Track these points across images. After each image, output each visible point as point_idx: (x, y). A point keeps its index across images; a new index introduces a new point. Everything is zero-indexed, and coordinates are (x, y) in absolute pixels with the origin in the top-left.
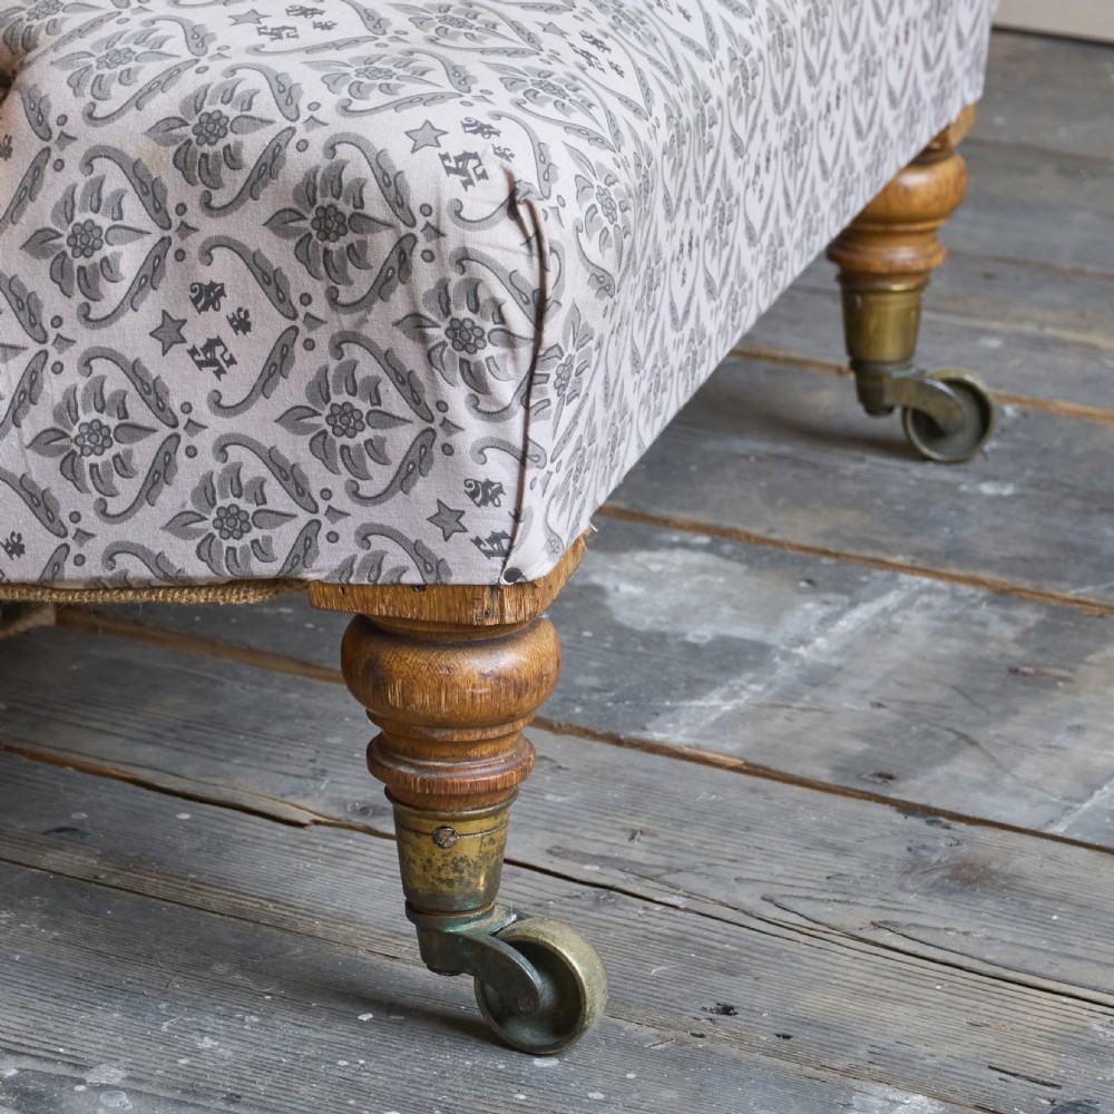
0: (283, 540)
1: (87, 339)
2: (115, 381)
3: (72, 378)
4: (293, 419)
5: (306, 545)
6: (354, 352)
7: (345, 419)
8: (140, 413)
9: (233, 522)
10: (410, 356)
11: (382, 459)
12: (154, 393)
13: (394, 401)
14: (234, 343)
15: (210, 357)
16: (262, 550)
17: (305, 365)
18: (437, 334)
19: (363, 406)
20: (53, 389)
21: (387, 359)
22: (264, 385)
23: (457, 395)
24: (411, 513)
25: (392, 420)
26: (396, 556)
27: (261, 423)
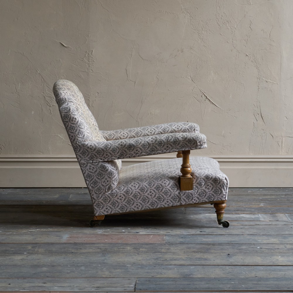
0: (213, 199)
1: (201, 188)
2: (203, 191)
3: (200, 191)
4: (213, 192)
5: (214, 199)
6: (217, 188)
7: (216, 192)
8: (204, 192)
9: (210, 198)
10: (220, 188)
11: (218, 193)
12: (205, 191)
13: (219, 190)
14: (210, 188)
15: (208, 189)
16: (211, 200)
17: (214, 189)
18: (222, 186)
19: (217, 191)
20: (199, 191)
21: (219, 188)
22: (212, 190)
23: (223, 189)
24: (220, 196)
25: (219, 191)
26: (219, 199)
27: (211, 192)
